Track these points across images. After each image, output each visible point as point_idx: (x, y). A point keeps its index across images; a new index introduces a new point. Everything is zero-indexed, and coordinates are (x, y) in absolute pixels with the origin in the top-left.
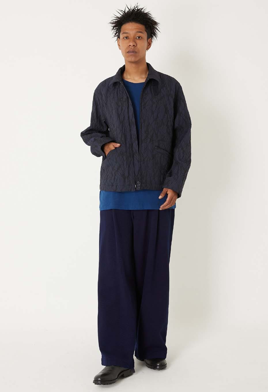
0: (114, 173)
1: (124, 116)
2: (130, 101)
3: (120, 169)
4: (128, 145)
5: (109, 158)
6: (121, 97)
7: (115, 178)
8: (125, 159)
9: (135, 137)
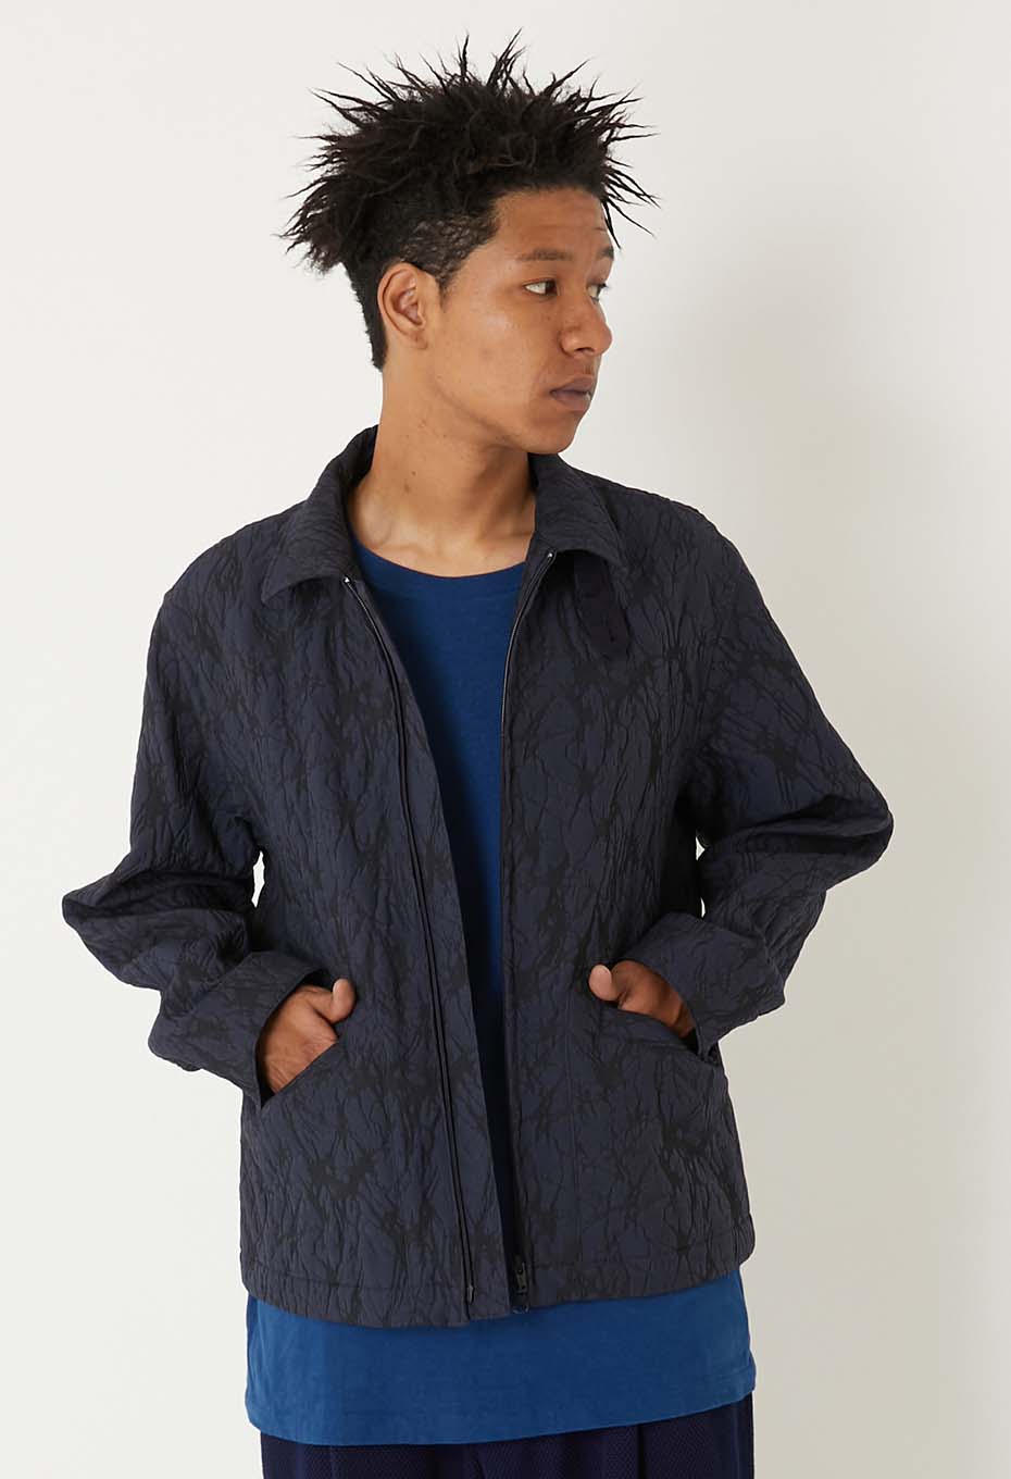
0: (334, 1204)
1: (383, 818)
2: (413, 712)
3: (367, 1176)
4: (412, 1014)
5: (295, 1100)
6: (357, 683)
7: (341, 1235)
8: (394, 1111)
9: (455, 957)
